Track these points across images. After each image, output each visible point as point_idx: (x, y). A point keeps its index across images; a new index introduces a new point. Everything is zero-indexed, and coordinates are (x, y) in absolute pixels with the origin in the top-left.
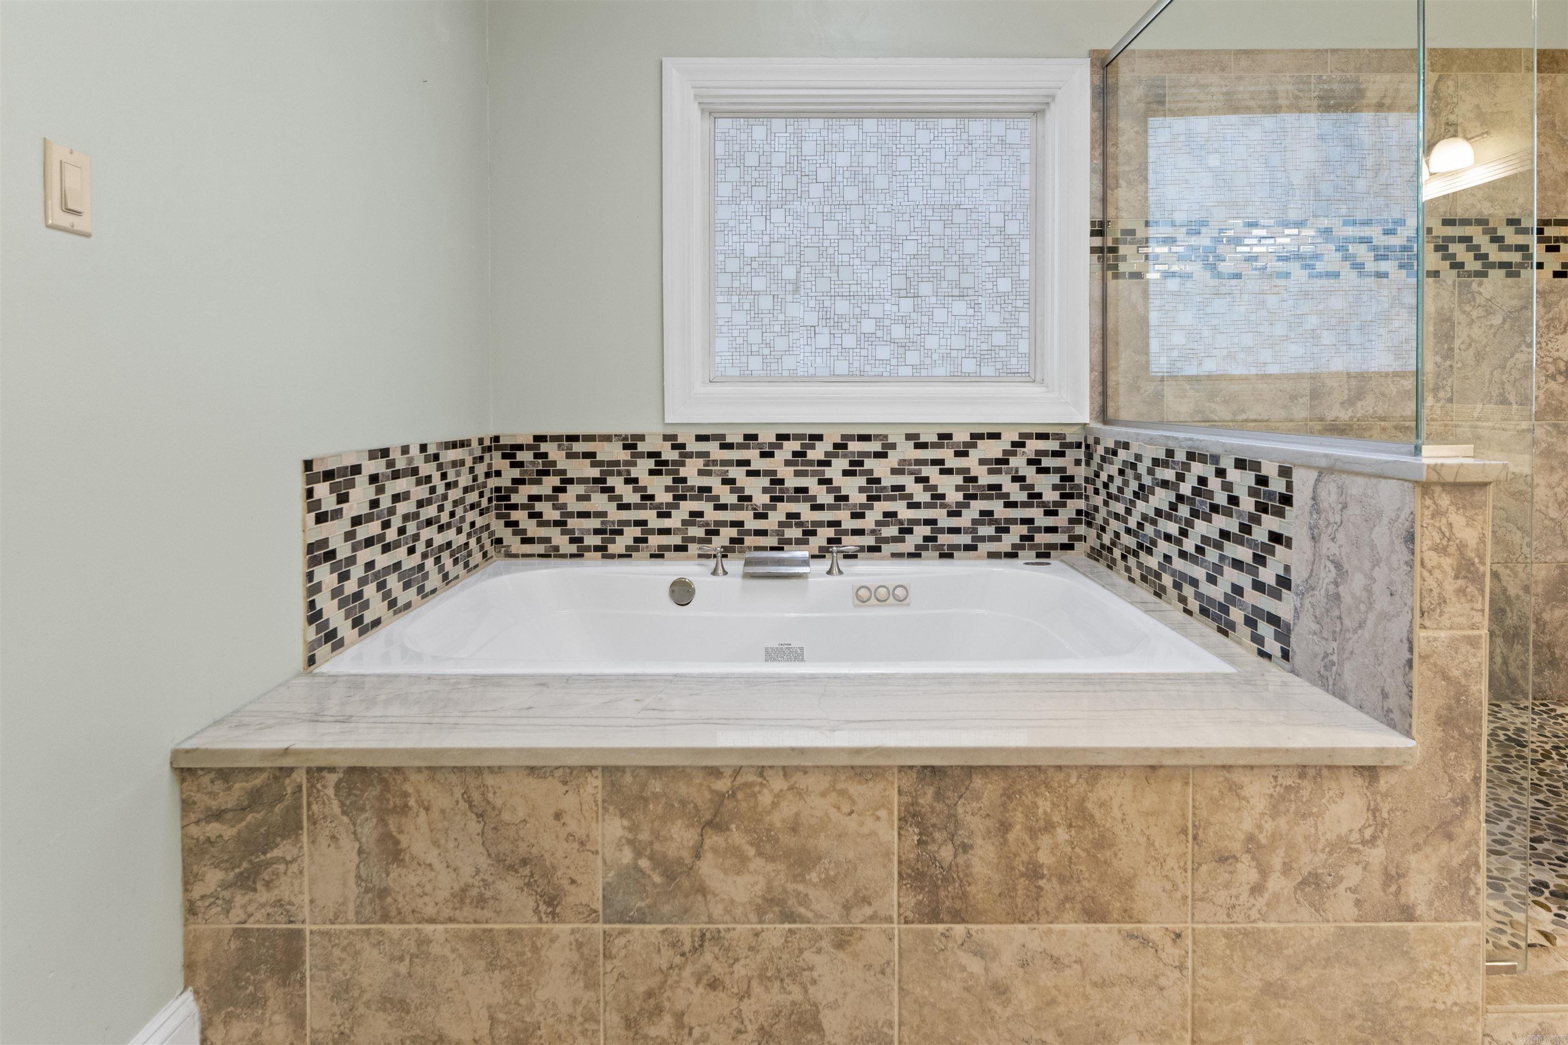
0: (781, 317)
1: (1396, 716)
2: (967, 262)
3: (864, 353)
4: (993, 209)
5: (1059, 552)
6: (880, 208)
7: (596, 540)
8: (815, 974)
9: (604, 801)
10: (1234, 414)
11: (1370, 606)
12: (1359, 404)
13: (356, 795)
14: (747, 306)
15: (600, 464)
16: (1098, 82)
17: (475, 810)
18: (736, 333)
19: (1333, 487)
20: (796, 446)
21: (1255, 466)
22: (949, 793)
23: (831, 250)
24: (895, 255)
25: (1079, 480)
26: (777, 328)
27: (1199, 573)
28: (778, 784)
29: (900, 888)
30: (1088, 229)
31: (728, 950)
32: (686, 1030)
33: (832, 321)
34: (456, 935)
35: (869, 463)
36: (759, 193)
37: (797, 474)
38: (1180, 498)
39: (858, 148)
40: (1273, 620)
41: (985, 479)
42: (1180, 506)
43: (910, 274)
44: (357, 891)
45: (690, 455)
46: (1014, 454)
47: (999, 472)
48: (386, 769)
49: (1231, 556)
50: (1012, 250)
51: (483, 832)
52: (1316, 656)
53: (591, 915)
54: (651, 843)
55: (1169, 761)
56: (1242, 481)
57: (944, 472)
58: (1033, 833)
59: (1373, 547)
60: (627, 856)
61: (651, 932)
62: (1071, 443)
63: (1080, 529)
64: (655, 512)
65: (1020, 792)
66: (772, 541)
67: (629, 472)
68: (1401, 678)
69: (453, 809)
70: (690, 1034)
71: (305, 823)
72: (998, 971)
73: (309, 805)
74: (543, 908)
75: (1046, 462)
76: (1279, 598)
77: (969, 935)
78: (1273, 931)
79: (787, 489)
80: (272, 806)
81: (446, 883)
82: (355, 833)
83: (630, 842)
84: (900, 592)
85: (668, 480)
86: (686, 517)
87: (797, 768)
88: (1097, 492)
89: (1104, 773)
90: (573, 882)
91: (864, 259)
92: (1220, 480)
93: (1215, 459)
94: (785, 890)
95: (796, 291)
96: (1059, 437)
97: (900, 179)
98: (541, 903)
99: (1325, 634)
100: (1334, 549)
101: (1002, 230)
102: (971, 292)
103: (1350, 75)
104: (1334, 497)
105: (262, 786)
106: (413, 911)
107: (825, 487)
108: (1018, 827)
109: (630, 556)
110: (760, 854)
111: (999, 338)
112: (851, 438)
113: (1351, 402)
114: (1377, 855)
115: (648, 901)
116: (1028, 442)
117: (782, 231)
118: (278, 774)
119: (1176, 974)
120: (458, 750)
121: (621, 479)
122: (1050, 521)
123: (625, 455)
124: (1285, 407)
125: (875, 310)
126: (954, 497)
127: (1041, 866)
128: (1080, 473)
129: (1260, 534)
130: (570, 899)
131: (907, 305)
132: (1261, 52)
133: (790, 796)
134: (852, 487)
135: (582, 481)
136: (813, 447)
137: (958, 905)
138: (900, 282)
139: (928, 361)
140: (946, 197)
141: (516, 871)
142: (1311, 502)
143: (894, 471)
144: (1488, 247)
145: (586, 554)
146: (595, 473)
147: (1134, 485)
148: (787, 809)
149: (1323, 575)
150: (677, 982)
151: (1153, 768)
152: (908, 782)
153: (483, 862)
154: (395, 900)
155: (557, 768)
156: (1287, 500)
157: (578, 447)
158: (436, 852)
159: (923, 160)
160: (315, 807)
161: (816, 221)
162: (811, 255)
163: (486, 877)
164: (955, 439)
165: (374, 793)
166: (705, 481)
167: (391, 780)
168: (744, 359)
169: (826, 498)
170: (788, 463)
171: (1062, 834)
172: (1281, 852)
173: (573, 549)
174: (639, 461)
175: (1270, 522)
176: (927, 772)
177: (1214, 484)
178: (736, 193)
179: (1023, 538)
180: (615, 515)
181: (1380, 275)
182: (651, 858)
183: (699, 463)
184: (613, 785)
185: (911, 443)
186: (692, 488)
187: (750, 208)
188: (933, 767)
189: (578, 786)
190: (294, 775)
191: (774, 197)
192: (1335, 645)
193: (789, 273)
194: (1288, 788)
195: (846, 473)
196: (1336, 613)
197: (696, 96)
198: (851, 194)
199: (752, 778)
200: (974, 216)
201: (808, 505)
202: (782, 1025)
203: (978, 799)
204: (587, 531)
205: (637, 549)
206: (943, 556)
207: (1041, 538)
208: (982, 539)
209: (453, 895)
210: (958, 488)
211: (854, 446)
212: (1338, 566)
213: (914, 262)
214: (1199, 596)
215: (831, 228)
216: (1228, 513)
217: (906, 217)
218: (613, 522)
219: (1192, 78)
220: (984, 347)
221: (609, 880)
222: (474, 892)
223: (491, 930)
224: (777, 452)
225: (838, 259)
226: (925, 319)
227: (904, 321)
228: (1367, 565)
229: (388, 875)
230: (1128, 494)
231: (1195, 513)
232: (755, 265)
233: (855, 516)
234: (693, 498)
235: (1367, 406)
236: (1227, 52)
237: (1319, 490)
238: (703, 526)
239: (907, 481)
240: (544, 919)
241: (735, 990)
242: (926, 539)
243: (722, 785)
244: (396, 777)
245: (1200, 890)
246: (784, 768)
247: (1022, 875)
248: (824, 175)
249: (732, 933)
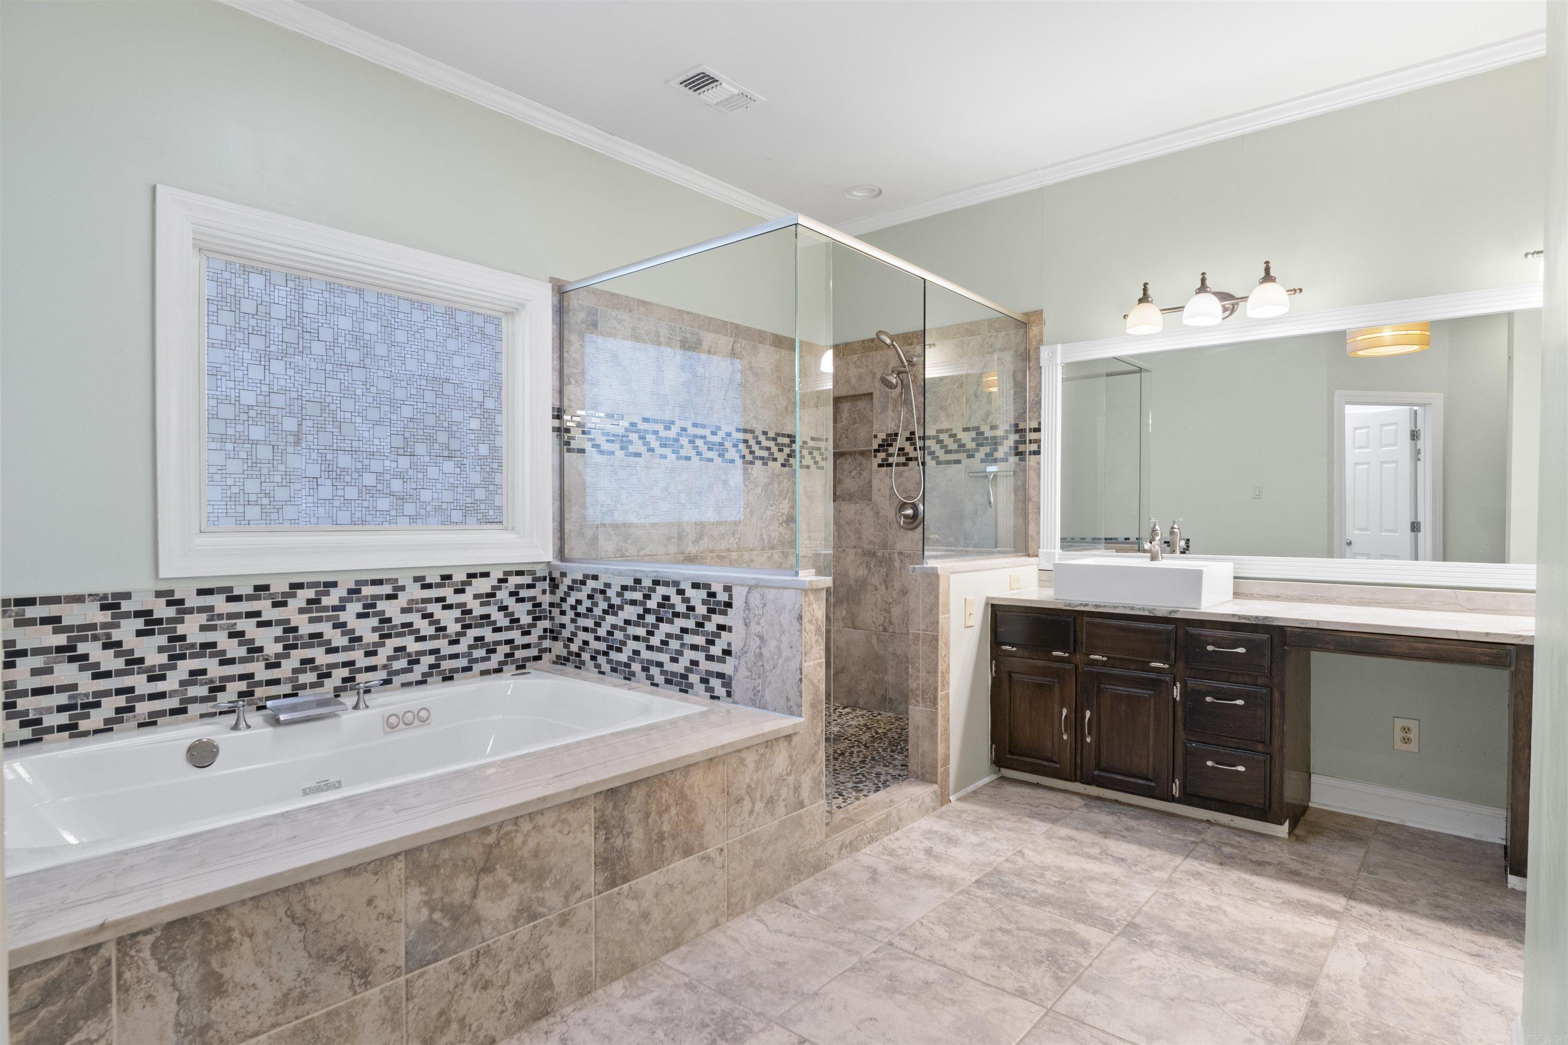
0: (282, 468)
1: (794, 708)
2: (455, 428)
3: (365, 504)
4: (475, 386)
5: (532, 663)
6: (381, 373)
7: (63, 718)
8: (549, 950)
9: (406, 878)
10: (638, 551)
11: (780, 656)
12: (701, 542)
13: (174, 948)
14: (243, 455)
15: (69, 629)
16: (556, 303)
17: (297, 921)
18: (230, 482)
19: (757, 595)
20: (310, 593)
21: (707, 586)
22: (620, 803)
23: (333, 407)
24: (394, 417)
25: (545, 606)
26: (278, 479)
27: (664, 658)
28: (526, 827)
29: (595, 873)
30: (549, 413)
31: (495, 956)
32: (467, 1028)
33: (336, 475)
34: (279, 1037)
35: (381, 605)
36: (257, 342)
37: (312, 620)
38: (647, 611)
39: (360, 315)
40: (720, 676)
41: (478, 611)
42: (647, 616)
43: (407, 435)
44: (175, 1039)
45: (190, 611)
46: (499, 588)
47: (488, 604)
48: (209, 912)
49: (690, 643)
50: (489, 422)
51: (304, 938)
52: (748, 690)
53: (397, 971)
54: (442, 898)
55: (720, 753)
56: (697, 597)
57: (446, 607)
58: (660, 814)
59: (781, 625)
60: (425, 912)
61: (442, 966)
62: (540, 577)
63: (546, 644)
64: (145, 676)
65: (655, 792)
66: (286, 688)
67: (108, 636)
68: (796, 689)
69: (276, 928)
70: (470, 1030)
71: (114, 996)
72: (645, 904)
73: (120, 975)
74: (357, 982)
75: (523, 593)
76: (724, 662)
77: (631, 888)
78: (757, 832)
79: (302, 636)
80: (72, 991)
81: (269, 993)
82: (174, 985)
83: (426, 903)
84: (423, 714)
85: (162, 640)
86: (186, 676)
87: (537, 812)
88: (563, 613)
89: (691, 769)
90: (382, 951)
91: (365, 418)
92: (680, 597)
93: (676, 583)
94: (530, 900)
95: (297, 443)
96: (531, 573)
97: (398, 349)
98: (355, 979)
99: (754, 676)
100: (759, 629)
101: (482, 405)
102: (458, 454)
103: (695, 330)
104: (758, 601)
105: (61, 975)
106: (236, 1034)
107: (339, 630)
108: (653, 813)
109: (111, 729)
110: (515, 880)
111: (480, 494)
112: (365, 583)
113: (696, 541)
114: (791, 779)
115: (440, 943)
116: (510, 579)
117: (282, 382)
118: (81, 956)
119: (721, 871)
120: (288, 871)
121: (99, 644)
122: (526, 640)
123: (106, 617)
124: (665, 545)
125: (376, 466)
126: (454, 628)
127: (664, 833)
128: (546, 600)
129: (710, 627)
130: (380, 966)
131: (404, 462)
132: (651, 304)
133: (533, 833)
134: (366, 629)
135: (37, 652)
136: (327, 594)
137: (626, 871)
138: (398, 441)
139: (422, 512)
140: (437, 371)
141: (334, 961)
142: (744, 605)
143: (404, 611)
144: (755, 448)
145: (45, 737)
146: (61, 640)
147: (603, 605)
148: (532, 843)
149: (752, 644)
150: (461, 995)
151: (711, 759)
152: (599, 803)
153: (304, 963)
154: (217, 1031)
155: (369, 863)
156: (729, 605)
157: (31, 612)
158: (259, 971)
159: (418, 335)
160: (127, 975)
161: (319, 377)
162: (313, 409)
163: (306, 976)
164: (454, 579)
165: (196, 939)
166: (209, 637)
167: (214, 921)
168: (240, 509)
169: (339, 640)
170: (301, 611)
171: (673, 810)
172: (759, 789)
173: (27, 733)
174: (123, 622)
175: (717, 619)
176: (610, 793)
177: (676, 599)
178: (230, 338)
179: (507, 655)
180: (87, 685)
181: (710, 460)
182: (442, 910)
183: (202, 618)
184: (414, 863)
185: (418, 584)
186: (193, 646)
187: (247, 356)
188: (612, 789)
189: (387, 873)
190: (103, 951)
191: (273, 348)
192: (760, 681)
193: (290, 424)
194: (762, 755)
195: (360, 616)
196: (761, 663)
197: (194, 232)
198: (353, 356)
199: (510, 828)
200: (460, 390)
201: (323, 649)
202: (529, 995)
203: (635, 802)
204: (49, 710)
205: (121, 721)
206: (445, 679)
207: (520, 654)
208: (476, 661)
209: (276, 1004)
210: (457, 620)
211: (367, 591)
212: (761, 638)
213: (411, 425)
214: (663, 673)
215: (333, 385)
216: (687, 616)
217: (404, 384)
218: (86, 695)
219: (614, 313)
220: (469, 500)
221: (410, 938)
222: (296, 993)
223: (311, 1019)
224: (290, 601)
225: (340, 416)
226: (420, 475)
227: (401, 476)
228: (778, 635)
229: (209, 1010)
230: (598, 611)
231: (660, 619)
232: (252, 413)
233: (368, 654)
234: (193, 656)
235: (705, 543)
236: (633, 299)
237: (749, 598)
238: (206, 683)
239: (415, 619)
240: (358, 990)
241: (500, 984)
242: (431, 667)
243: (490, 839)
244: (219, 917)
245: (730, 821)
246: (530, 814)
247: (656, 841)
248: (325, 334)
249: (498, 944)
